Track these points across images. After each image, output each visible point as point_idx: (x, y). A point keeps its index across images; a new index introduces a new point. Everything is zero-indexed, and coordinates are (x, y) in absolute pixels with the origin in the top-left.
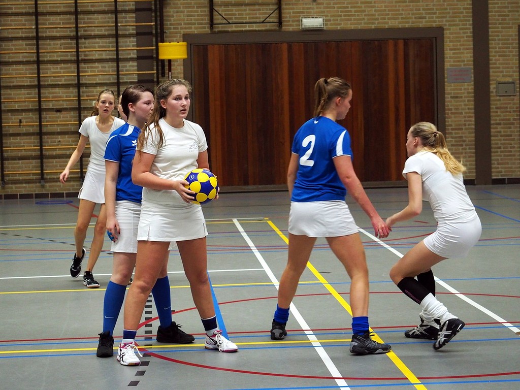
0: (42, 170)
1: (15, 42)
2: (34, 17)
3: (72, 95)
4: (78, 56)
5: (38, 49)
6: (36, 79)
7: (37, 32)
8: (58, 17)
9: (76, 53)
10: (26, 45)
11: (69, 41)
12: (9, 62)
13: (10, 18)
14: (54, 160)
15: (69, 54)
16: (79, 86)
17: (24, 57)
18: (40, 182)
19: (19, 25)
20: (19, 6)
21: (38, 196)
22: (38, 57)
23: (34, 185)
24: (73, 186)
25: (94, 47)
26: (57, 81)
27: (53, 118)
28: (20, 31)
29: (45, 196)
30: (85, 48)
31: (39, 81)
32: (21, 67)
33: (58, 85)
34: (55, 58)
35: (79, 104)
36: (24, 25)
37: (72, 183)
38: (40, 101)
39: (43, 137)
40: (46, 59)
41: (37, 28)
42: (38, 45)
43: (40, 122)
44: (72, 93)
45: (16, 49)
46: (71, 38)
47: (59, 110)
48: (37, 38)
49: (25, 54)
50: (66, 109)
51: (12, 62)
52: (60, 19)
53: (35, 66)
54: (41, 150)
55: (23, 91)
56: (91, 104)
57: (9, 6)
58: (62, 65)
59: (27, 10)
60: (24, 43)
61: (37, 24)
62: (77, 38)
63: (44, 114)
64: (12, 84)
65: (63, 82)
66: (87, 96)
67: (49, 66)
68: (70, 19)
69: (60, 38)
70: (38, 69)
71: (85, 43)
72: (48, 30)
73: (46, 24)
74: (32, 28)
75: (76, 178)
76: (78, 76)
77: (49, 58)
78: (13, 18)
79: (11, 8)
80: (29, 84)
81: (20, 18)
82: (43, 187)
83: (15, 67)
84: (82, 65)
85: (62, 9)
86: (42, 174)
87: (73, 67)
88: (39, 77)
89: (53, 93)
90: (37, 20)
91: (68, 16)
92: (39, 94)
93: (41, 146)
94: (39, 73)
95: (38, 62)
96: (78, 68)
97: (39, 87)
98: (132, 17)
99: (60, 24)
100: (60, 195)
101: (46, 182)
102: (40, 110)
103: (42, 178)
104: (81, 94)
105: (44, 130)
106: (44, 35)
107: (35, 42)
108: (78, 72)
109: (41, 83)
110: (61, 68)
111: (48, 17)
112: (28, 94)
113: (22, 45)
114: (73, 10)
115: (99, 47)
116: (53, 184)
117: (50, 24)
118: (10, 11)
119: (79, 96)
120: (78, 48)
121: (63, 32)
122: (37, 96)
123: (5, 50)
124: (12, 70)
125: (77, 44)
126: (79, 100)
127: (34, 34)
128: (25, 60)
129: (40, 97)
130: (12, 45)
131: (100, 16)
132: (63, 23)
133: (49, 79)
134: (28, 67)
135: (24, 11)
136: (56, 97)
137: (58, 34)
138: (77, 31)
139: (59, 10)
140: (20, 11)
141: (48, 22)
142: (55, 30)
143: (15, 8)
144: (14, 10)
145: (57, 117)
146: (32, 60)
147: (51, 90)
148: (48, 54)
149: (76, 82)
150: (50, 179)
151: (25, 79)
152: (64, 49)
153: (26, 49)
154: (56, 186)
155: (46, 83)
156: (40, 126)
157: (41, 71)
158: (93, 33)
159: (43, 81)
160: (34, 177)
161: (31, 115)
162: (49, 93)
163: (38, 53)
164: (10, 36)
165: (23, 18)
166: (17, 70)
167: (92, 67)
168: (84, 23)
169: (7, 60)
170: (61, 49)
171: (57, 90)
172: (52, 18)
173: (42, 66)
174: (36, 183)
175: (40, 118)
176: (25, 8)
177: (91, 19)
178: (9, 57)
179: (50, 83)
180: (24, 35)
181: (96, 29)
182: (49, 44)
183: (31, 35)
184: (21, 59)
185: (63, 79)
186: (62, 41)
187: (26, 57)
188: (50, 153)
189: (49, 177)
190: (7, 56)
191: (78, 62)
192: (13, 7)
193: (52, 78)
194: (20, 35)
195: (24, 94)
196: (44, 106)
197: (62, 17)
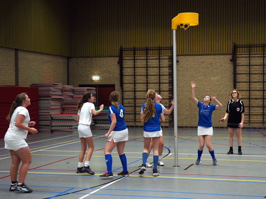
0: (249, 119)
1: (242, 75)
2: (249, 67)
3: (261, 94)
4: (264, 80)
5: (250, 77)
6: (249, 88)
7: (250, 72)
8: (257, 67)
9: (263, 79)
10: (246, 76)
11: (261, 75)
12: (239, 82)
14: (254, 116)
15: (261, 79)
18: (249, 123)
19: (243, 69)
21: (248, 128)
22: (250, 80)
23: (246, 124)
24: (260, 125)
27: (254, 101)
28: (244, 71)
29: (250, 128)
32: (244, 83)
33: (256, 90)
34: (256, 81)
35: (263, 97)
36: (245, 69)
37: (260, 124)
38: (250, 96)
39: (250, 108)
40: (252, 81)
41: (250, 70)
42: (250, 76)
43: (250, 103)
44: (261, 93)
45: (242, 77)
46: (262, 74)
47: (256, 99)
48: (250, 74)
50: (259, 99)
54: (249, 112)
55: (244, 92)
57: (240, 63)
58: (258, 83)
59: (247, 64)
60: (245, 75)
63: (251, 100)
64: (240, 89)
65: (258, 89)
67: (253, 83)
68: (261, 67)
69: (258, 74)
70: (250, 84)
75: (262, 122)
76: (263, 87)
77: (253, 81)
78: (241, 67)
79: (241, 63)
80: (246, 89)
81: (244, 67)
82: (250, 125)
83: (241, 83)
84: (265, 83)
85: (259, 64)
86: (249, 121)
87: (262, 84)
88: (250, 87)
90: (250, 68)
91: (261, 66)
93: (250, 111)
94: (250, 86)
95: (250, 82)
97: (250, 90)
100: (256, 128)
101: (251, 123)
102: (249, 99)
103: (250, 122)
104: (264, 93)
105: (251, 105)
106: (252, 73)
107: (249, 75)
108: (264, 86)
110: (257, 84)
112: (246, 93)
113: (244, 76)
114: (262, 64)
116: (253, 124)
117: (254, 69)
118: (241, 64)
119: (263, 94)
120: (264, 77)
121: (259, 72)
123: (238, 78)
124: (241, 85)
126: (263, 96)
127: (249, 72)
128: (245, 81)
129: (250, 94)
132: (259, 69)
133: (253, 88)
134: (246, 84)
135: (245, 64)
136: (256, 94)
138: (264, 72)
139: (258, 64)
141: (253, 68)
142: (256, 71)
144: (242, 64)
148: (253, 79)
149: (263, 89)
151: (245, 88)
152: (259, 78)
153: (245, 77)
156: (250, 104)
159: (251, 89)
160: (247, 122)
161: (246, 100)
162: (253, 93)
163: (250, 79)
164: (240, 73)
165: (245, 67)
166: (242, 84)
169: (239, 81)
171: (256, 92)
172: (255, 67)
174: (247, 123)
175: (250, 101)
176: (246, 63)
178: (240, 80)
179: (253, 89)
180: (245, 73)
182: (254, 76)
183: (247, 73)
184: (244, 81)
185: (258, 88)
186: (258, 75)
187: (245, 80)
188: (253, 113)
189: (252, 122)
190: (239, 80)
193: (254, 88)
194: (244, 73)
195: (244, 93)
196: (251, 97)
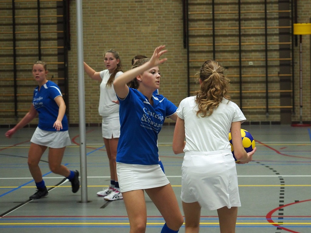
1: (199, 23)
2: (211, 6)
3: (236, 58)
4: (240, 32)
5: (214, 27)
6: (212, 47)
7: (213, 16)
8: (227, 6)
9: (238, 30)
10: (207, 24)
11: (234, 22)
12: (195, 35)
13: (196, 7)
15: (234, 30)
16: (240, 51)
17: (204, 32)
19: (201, 11)
22: (214, 32)
25: (251, 26)
26: (226, 48)
28: (202, 15)
30: (245, 26)
31: (214, 48)
32: (203, 39)
33: (227, 51)
34: (225, 33)
35: (240, 63)
36: (205, 11)
40: (219, 34)
41: (213, 13)
42: (213, 24)
44: (236, 56)
45: (199, 27)
46: (236, 20)
47: (227, 68)
48: (214, 20)
49: (205, 31)
50: (231, 67)
51: (197, 35)
52: (229, 8)
53: (212, 38)
55: (204, 55)
56: (248, 64)
58: (230, 38)
59: (207, 1)
60: (205, 23)
61: (213, 11)
62: (239, 20)
64: (196, 50)
66: (246, 58)
67: (221, 38)
68: (235, 8)
69: (228, 20)
70: (214, 40)
71: (244, 24)
72: (220, 15)
73: (218, 11)
74: (210, 13)
76: (240, 45)
77: (221, 33)
78: (198, 6)
79: (197, 0)
80: (207, 50)
81: (202, 7)
83: (198, 39)
84: (242, 38)
85: (230, 1)
87: (237, 39)
88: (214, 45)
89: (224, 56)
90: (213, 8)
91: (234, 6)
92: (214, 56)
94: (214, 43)
95: (214, 36)
96: (240, 40)
97: (214, 52)
98: (276, 7)
99: (228, 10)
104: (242, 57)
106: (218, 18)
107: (212, 22)
108: (240, 43)
109: (215, 50)
110: (229, 40)
111: (221, 6)
112: (207, 56)
113: (203, 24)
114: (237, 1)
115: (254, 26)
117: (222, 11)
118: (196, 2)
119: (240, 58)
120: (240, 27)
121: (231, 16)
122: (213, 58)
124: (197, 41)
125: (240, 24)
126: (240, 61)
127: (211, 17)
128: (205, 34)
130: (197, 24)
131: (255, 6)
132: (231, 10)
133: (221, 47)
134: (207, 39)
135: (205, 2)
136: (225, 59)
137: (227, 18)
138: (239, 16)
140: (203, 2)
141: (220, 9)
142: (225, 15)
143: (199, 0)
144: (198, 2)
146: (210, 34)
147: (222, 54)
148: (221, 31)
149: (239, 49)
151: (205, 47)
152: (231, 27)
153: (205, 27)
155: (219, 50)
158: (250, 17)
159: (217, 48)
162: (221, 56)
163: (214, 30)
164: (196, 18)
165: (205, 7)
166: (200, 40)
167: (249, 39)
168: (245, 10)
169: (193, 34)
170: (229, 27)
171: (226, 54)
172: (224, 7)
173: (216, 39)
177: (249, 7)
178: (195, 32)
179: (221, 49)
180: (205, 18)
181: (252, 14)
182: (221, 24)
183: (209, 18)
184: (202, 34)
185: (230, 47)
186: (230, 22)
190: (193, 31)
191: (240, 36)
193: (223, 46)
194: (202, 18)
195: (204, 57)
197: (230, 6)
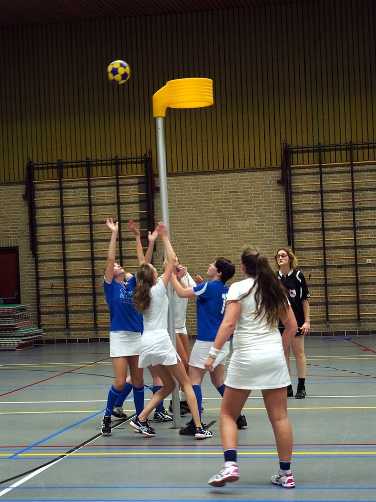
0: (327, 313)
1: (305, 214)
2: (320, 195)
3: (350, 255)
4: (354, 224)
5: (323, 219)
6: (322, 243)
7: (322, 206)
8: (339, 194)
9: (353, 222)
10: (314, 216)
11: (348, 212)
12: (301, 230)
13: (301, 196)
14: (337, 306)
15: (348, 222)
16: (356, 247)
17: (312, 226)
18: (326, 323)
19: (308, 201)
20: (308, 186)
21: (324, 334)
22: (323, 225)
23: (321, 325)
24: (352, 326)
25: (368, 217)
26: (339, 244)
27: (336, 272)
28: (309, 206)
29: (330, 334)
30: (360, 217)
31: (324, 244)
32: (310, 233)
33: (339, 247)
34: (337, 226)
35: (356, 262)
36: (312, 201)
37: (351, 324)
38: (325, 260)
39: (328, 287)
40: (329, 227)
41: (322, 203)
42: (323, 216)
43: (325, 276)
44: (350, 253)
45: (306, 220)
46: (349, 210)
47: (340, 267)
48: (323, 211)
49: (313, 224)
50: (345, 266)
51: (303, 230)
52: (341, 196)
53: (321, 233)
54: (326, 298)
55: (312, 252)
56: (366, 262)
57: (301, 186)
58: (343, 232)
59: (314, 189)
60: (312, 214)
61: (322, 200)
62: (354, 210)
63: (328, 270)
64: (303, 247)
65: (343, 245)
66: (363, 255)
67: (332, 232)
68: (348, 195)
69: (341, 210)
70: (324, 235)
71: (360, 214)
72: (331, 204)
73: (328, 200)
74: (318, 203)
75: (355, 319)
76: (355, 240)
77: (331, 226)
78: (303, 195)
79: (302, 188)
80: (316, 246)
81: (309, 195)
82: (328, 326)
83: (305, 233)
84: (358, 231)
85: (342, 188)
86: (327, 317)
87: (351, 232)
88: (324, 241)
89: (336, 253)
90: (322, 196)
91: (347, 193)
92: (324, 254)
93: (326, 295)
94: (324, 238)
95: (323, 230)
96: (355, 233)
97: (324, 248)
99: (340, 199)
100: (342, 333)
101: (331, 323)
102: (325, 267)
103: (328, 320)
104: (357, 254)
105: (329, 282)
106: (328, 208)
107: (320, 214)
108: (355, 237)
109: (326, 246)
110: (341, 234)
111: (330, 194)
112: (316, 254)
113: (311, 216)
114: (350, 188)
115: (371, 217)
116: (336, 324)
117: (332, 199)
118: (301, 190)
119: (356, 255)
120: (354, 218)
121: (343, 205)
122: (323, 255)
123: (297, 220)
124: (303, 236)
125: (354, 214)
126: (356, 259)
127: (320, 208)
128: (313, 228)
129: (325, 257)
130: (303, 217)
131: (372, 192)
132: (343, 199)
133: (332, 243)
134: (315, 233)
135: (312, 190)
136: (338, 256)
137: (339, 207)
138: (354, 205)
139: (339, 188)
140: (309, 190)
141: (330, 198)
142: (336, 204)
143: (305, 188)
144: (304, 190)
145: (338, 272)
146: (318, 227)
147: (333, 251)
148: (331, 223)
149: (354, 244)
150: (333, 320)
151: (313, 243)
152: (343, 219)
153: (313, 220)
154: (338, 326)
155: (330, 246)
156: (326, 279)
157: (326, 236)
158: (366, 206)
159: (327, 244)
160: (321, 319)
161: (318, 270)
162: (332, 253)
163: (323, 222)
164: (301, 209)
165: (311, 196)
166: (307, 235)
167: (366, 233)
168: (359, 198)
169: (299, 228)
170: (341, 219)
171: (338, 251)
172: (334, 195)
173: (326, 233)
174: (322, 323)
175: (325, 273)
177: (364, 195)
178: (301, 226)
179: (333, 245)
180: (312, 209)
181: (369, 202)
182: (332, 215)
183: (317, 208)
184: (310, 227)
185: (343, 242)
186: (342, 213)
188: (334, 300)
189: (332, 319)
190: (299, 225)
191: (354, 229)
192: (304, 187)
193: (335, 242)
194: (309, 209)
195: (313, 254)
196: (328, 263)
197: (341, 194)
